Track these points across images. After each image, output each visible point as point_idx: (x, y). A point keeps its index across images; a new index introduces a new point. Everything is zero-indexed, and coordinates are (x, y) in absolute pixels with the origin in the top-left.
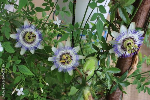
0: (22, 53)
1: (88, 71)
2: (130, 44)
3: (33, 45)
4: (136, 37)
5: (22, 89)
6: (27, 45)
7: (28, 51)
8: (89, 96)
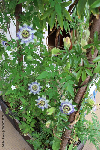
0: (30, 93)
1: (48, 112)
2: (67, 109)
3: (36, 91)
4: (71, 107)
5: (22, 107)
6: (32, 91)
7: (33, 93)
8: (48, 124)
